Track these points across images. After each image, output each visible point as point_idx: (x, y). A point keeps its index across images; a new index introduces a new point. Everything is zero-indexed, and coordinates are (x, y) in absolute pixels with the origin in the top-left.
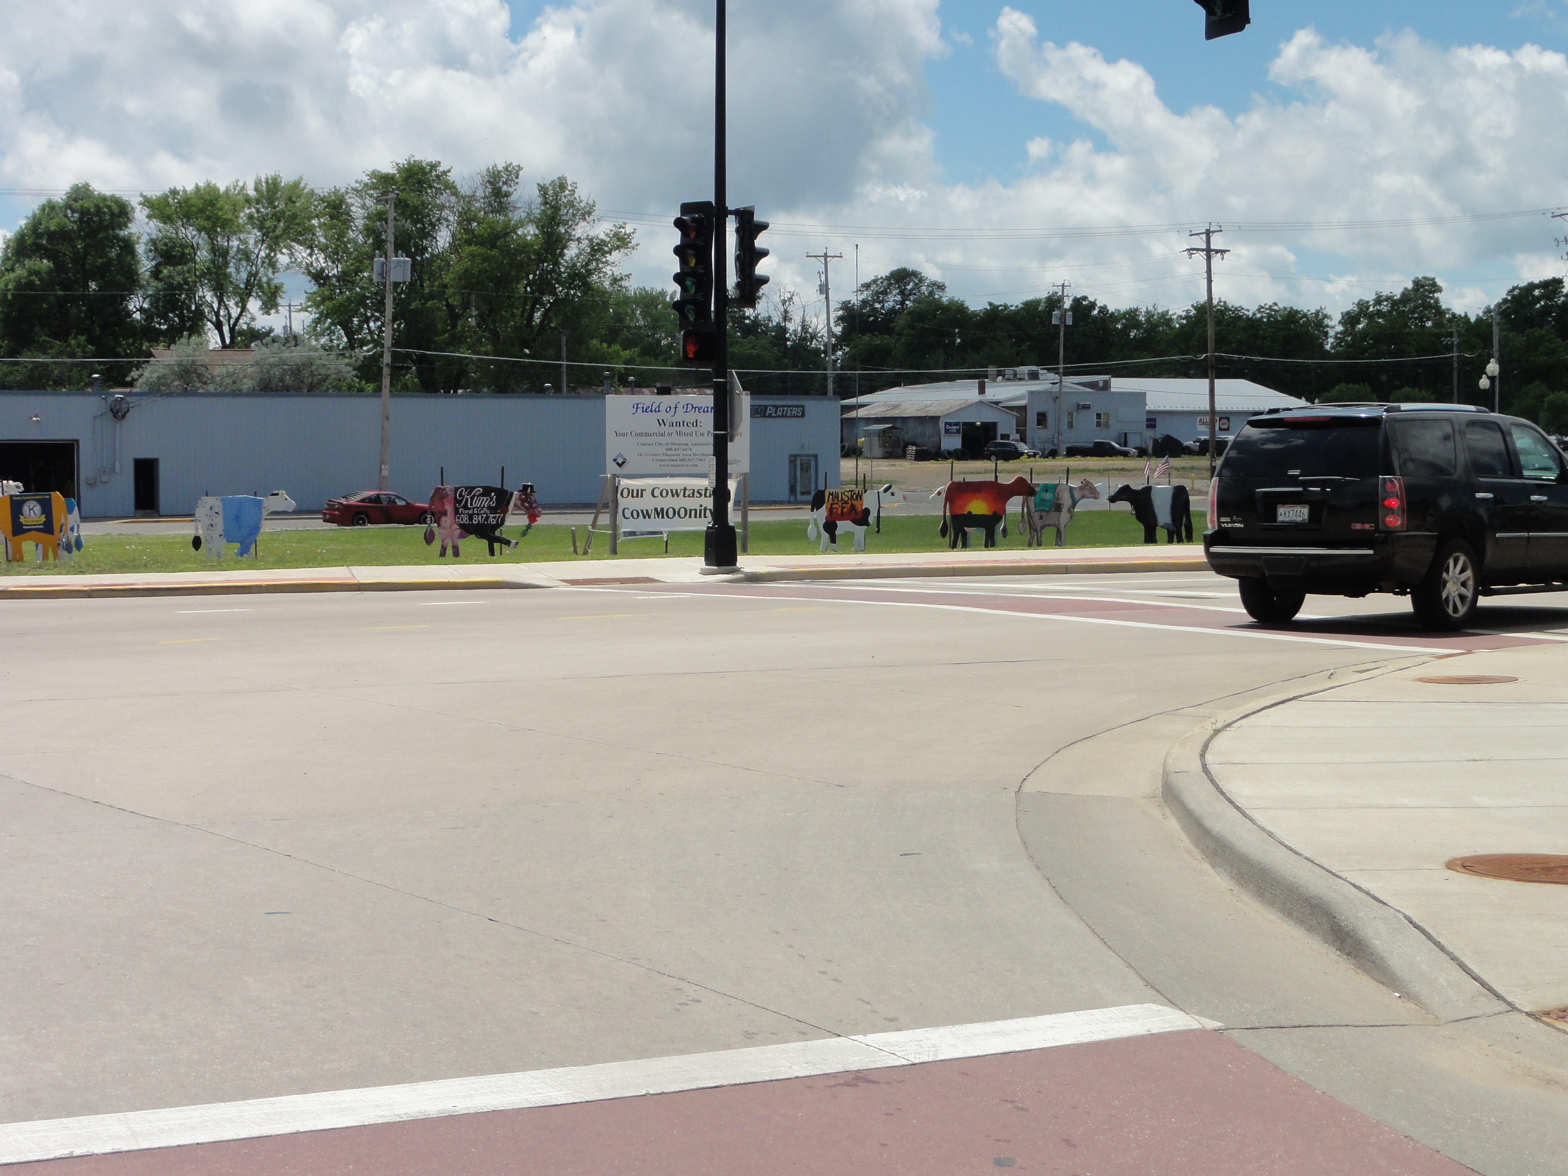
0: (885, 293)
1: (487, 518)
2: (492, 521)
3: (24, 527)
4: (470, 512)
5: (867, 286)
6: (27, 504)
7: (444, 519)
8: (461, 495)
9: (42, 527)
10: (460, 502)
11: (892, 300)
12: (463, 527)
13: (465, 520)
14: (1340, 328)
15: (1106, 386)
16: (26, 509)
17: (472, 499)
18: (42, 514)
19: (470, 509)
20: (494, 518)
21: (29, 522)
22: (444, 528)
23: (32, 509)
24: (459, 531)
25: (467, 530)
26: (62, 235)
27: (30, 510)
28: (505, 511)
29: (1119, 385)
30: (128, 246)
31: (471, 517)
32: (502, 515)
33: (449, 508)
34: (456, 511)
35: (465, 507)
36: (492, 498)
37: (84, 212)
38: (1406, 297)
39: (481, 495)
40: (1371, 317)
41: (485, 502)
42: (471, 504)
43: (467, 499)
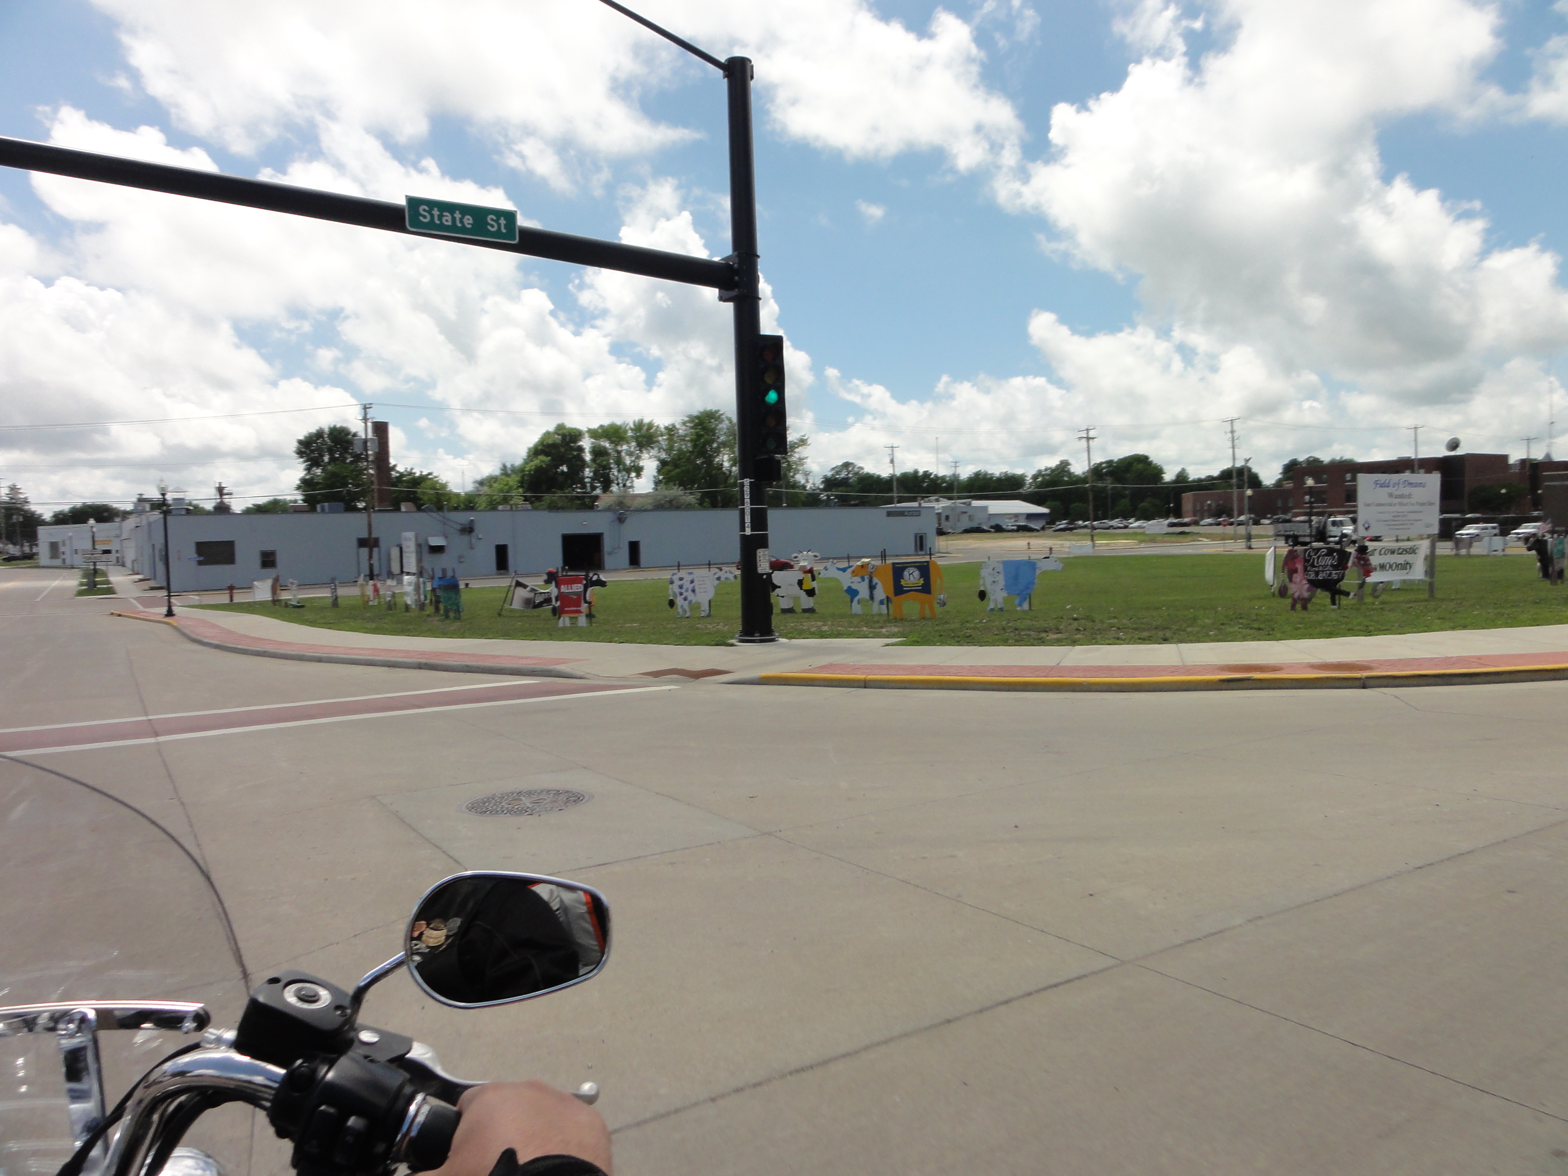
0: (840, 471)
1: (1330, 574)
2: (1335, 577)
3: (905, 589)
4: (1317, 569)
5: (833, 469)
6: (907, 570)
7: (1295, 575)
8: (1309, 555)
9: (920, 588)
10: (1308, 561)
11: (843, 475)
12: (1310, 582)
13: (1312, 576)
14: (1031, 481)
15: (970, 504)
16: (906, 573)
17: (1318, 558)
18: (920, 578)
19: (1316, 567)
20: (1336, 574)
21: (908, 584)
22: (1295, 583)
23: (912, 574)
24: (1308, 585)
25: (1315, 584)
26: (554, 446)
27: (910, 575)
28: (1345, 568)
29: (976, 503)
30: (581, 449)
31: (1317, 573)
32: (1343, 571)
33: (1299, 567)
34: (1305, 570)
35: (1313, 566)
36: (1334, 557)
37: (564, 436)
38: (1058, 467)
39: (1326, 555)
40: (1043, 476)
41: (1329, 561)
42: (1318, 563)
43: (1314, 559)
